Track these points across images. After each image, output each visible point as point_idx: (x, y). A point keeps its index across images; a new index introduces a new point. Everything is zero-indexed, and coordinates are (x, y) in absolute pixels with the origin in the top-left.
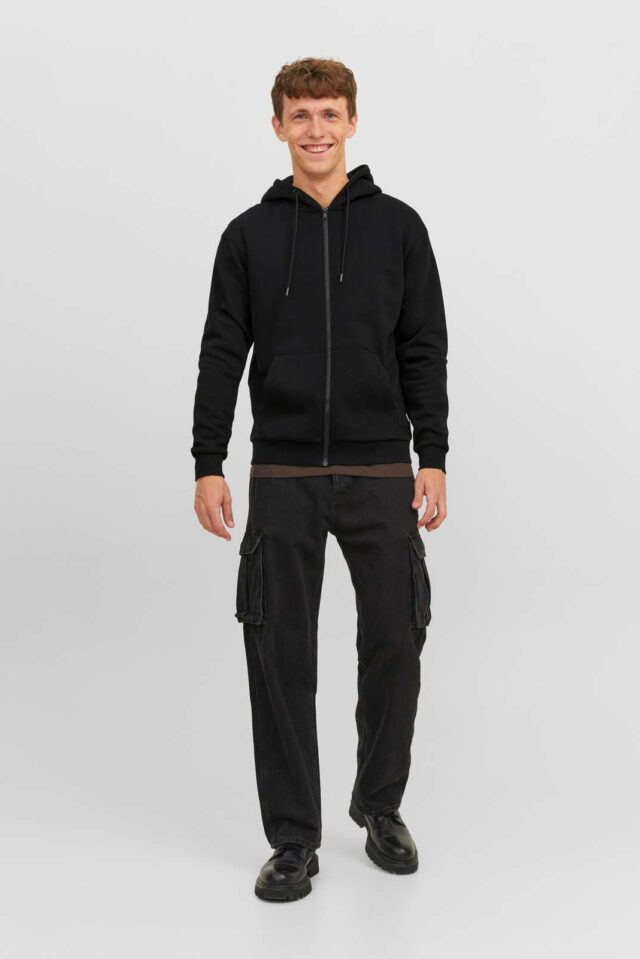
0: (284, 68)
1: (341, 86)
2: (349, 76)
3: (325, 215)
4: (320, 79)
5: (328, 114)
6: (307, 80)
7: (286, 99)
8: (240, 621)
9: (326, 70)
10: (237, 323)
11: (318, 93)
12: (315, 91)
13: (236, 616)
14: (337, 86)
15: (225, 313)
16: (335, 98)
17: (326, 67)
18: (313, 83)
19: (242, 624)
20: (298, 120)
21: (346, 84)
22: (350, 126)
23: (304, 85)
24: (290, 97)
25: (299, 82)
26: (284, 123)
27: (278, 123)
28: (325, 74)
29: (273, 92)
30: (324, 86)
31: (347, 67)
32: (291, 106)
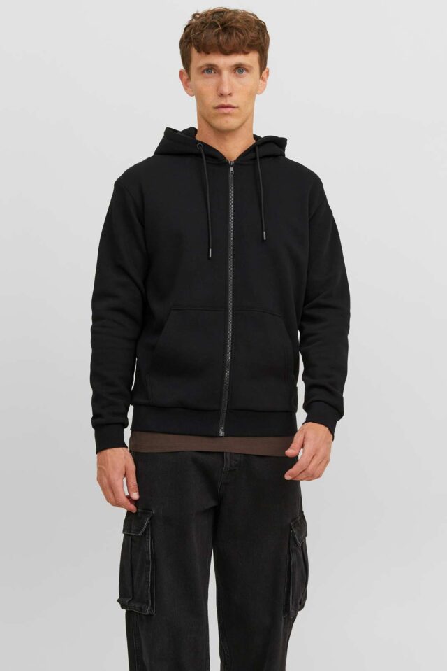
0: (194, 16)
1: (253, 41)
2: (261, 28)
3: (232, 169)
4: (230, 34)
5: (239, 69)
6: (217, 35)
7: (194, 52)
8: (123, 607)
9: (238, 25)
10: (134, 281)
11: (228, 50)
12: (224, 47)
13: (119, 601)
14: (248, 42)
15: (121, 269)
16: (246, 53)
17: (237, 21)
18: (223, 38)
19: (124, 611)
20: (206, 75)
21: (258, 38)
22: (261, 81)
23: (214, 41)
24: (199, 51)
25: (209, 36)
26: (192, 78)
27: (185, 77)
28: (237, 29)
29: (181, 42)
30: (234, 40)
31: (260, 18)
32: (199, 60)
